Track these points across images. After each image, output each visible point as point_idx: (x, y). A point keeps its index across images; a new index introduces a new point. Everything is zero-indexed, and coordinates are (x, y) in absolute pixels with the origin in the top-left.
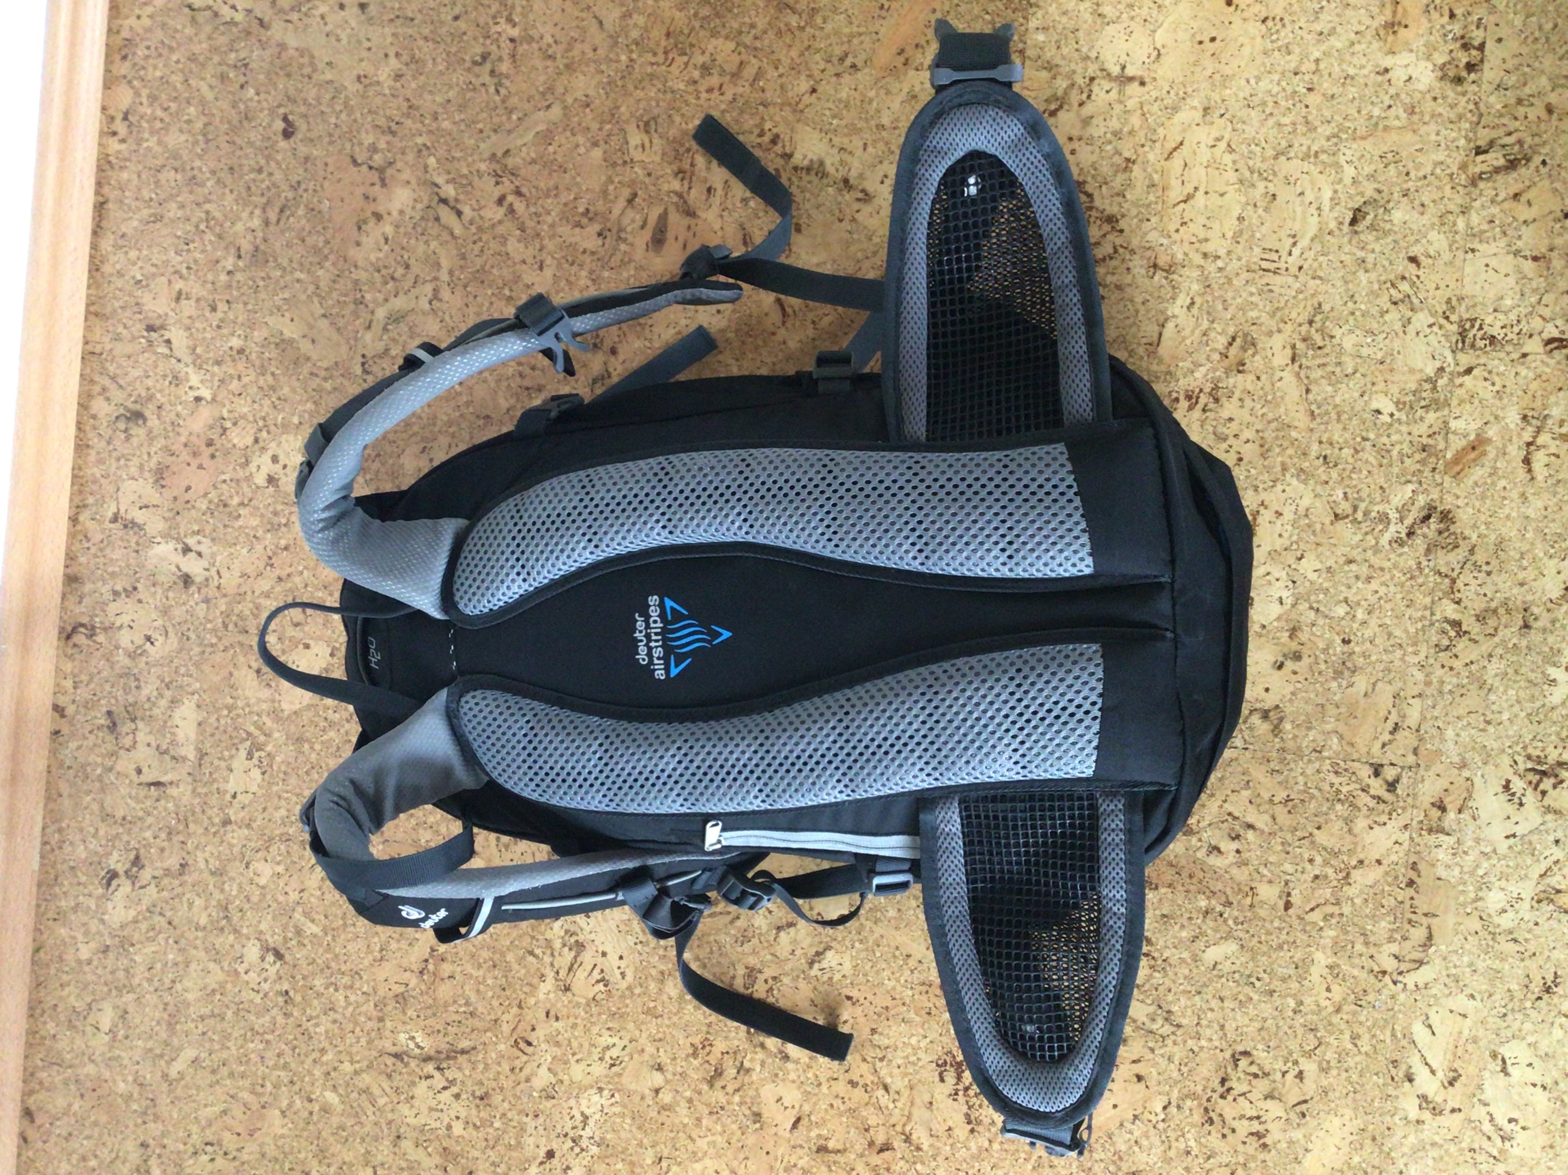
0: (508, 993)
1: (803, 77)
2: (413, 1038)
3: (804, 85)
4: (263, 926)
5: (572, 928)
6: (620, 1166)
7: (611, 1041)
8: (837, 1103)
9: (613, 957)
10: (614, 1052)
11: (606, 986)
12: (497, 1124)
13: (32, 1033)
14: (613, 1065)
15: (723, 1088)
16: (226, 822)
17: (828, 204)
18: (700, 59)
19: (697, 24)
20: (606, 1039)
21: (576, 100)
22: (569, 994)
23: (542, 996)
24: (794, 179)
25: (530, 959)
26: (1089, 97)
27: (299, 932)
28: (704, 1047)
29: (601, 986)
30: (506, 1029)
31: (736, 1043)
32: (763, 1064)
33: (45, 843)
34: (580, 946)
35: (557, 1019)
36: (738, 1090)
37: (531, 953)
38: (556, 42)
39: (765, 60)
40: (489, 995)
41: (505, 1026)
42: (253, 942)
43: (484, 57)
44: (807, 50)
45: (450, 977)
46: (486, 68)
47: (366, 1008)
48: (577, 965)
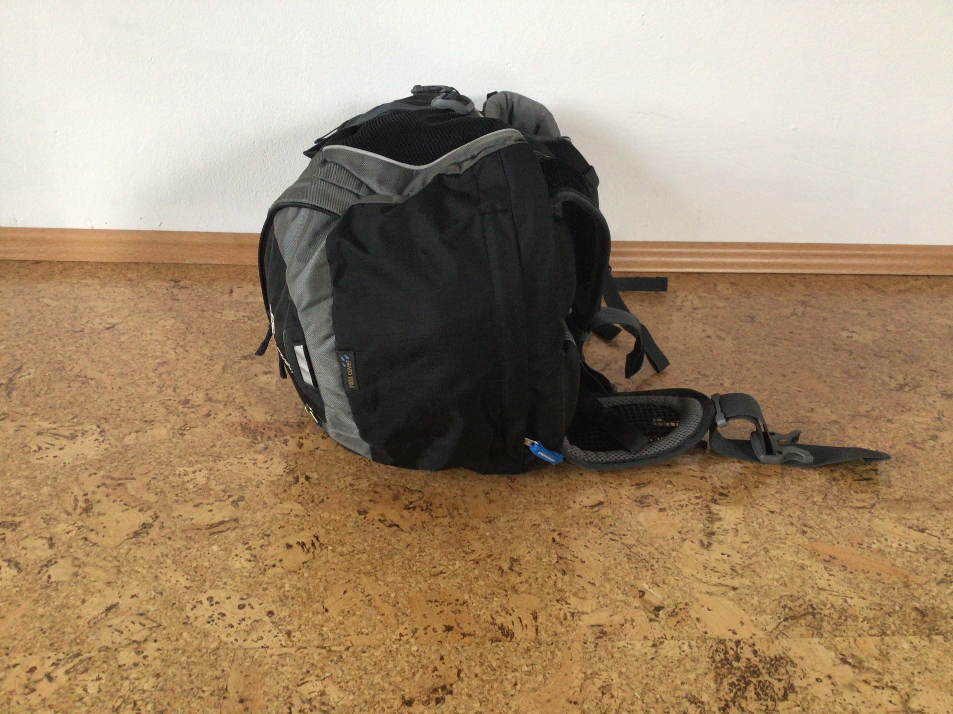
0: (48, 409)
1: (779, 506)
2: (29, 374)
3: (773, 507)
4: (131, 323)
5: (88, 434)
9: (58, 453)
11: (35, 451)
16: (203, 311)
17: (689, 525)
22: (34, 435)
23: (38, 423)
24: (699, 506)
25: (71, 417)
26: (876, 687)
27: (123, 334)
29: (35, 448)
33: (201, 265)
34: (73, 437)
35: (16, 431)
37: (76, 417)
39: (779, 487)
40: (49, 402)
41: (21, 409)
42: (121, 320)
43: (704, 375)
44: (801, 507)
45: (69, 387)
46: (699, 376)
47: (60, 357)
48: (57, 437)
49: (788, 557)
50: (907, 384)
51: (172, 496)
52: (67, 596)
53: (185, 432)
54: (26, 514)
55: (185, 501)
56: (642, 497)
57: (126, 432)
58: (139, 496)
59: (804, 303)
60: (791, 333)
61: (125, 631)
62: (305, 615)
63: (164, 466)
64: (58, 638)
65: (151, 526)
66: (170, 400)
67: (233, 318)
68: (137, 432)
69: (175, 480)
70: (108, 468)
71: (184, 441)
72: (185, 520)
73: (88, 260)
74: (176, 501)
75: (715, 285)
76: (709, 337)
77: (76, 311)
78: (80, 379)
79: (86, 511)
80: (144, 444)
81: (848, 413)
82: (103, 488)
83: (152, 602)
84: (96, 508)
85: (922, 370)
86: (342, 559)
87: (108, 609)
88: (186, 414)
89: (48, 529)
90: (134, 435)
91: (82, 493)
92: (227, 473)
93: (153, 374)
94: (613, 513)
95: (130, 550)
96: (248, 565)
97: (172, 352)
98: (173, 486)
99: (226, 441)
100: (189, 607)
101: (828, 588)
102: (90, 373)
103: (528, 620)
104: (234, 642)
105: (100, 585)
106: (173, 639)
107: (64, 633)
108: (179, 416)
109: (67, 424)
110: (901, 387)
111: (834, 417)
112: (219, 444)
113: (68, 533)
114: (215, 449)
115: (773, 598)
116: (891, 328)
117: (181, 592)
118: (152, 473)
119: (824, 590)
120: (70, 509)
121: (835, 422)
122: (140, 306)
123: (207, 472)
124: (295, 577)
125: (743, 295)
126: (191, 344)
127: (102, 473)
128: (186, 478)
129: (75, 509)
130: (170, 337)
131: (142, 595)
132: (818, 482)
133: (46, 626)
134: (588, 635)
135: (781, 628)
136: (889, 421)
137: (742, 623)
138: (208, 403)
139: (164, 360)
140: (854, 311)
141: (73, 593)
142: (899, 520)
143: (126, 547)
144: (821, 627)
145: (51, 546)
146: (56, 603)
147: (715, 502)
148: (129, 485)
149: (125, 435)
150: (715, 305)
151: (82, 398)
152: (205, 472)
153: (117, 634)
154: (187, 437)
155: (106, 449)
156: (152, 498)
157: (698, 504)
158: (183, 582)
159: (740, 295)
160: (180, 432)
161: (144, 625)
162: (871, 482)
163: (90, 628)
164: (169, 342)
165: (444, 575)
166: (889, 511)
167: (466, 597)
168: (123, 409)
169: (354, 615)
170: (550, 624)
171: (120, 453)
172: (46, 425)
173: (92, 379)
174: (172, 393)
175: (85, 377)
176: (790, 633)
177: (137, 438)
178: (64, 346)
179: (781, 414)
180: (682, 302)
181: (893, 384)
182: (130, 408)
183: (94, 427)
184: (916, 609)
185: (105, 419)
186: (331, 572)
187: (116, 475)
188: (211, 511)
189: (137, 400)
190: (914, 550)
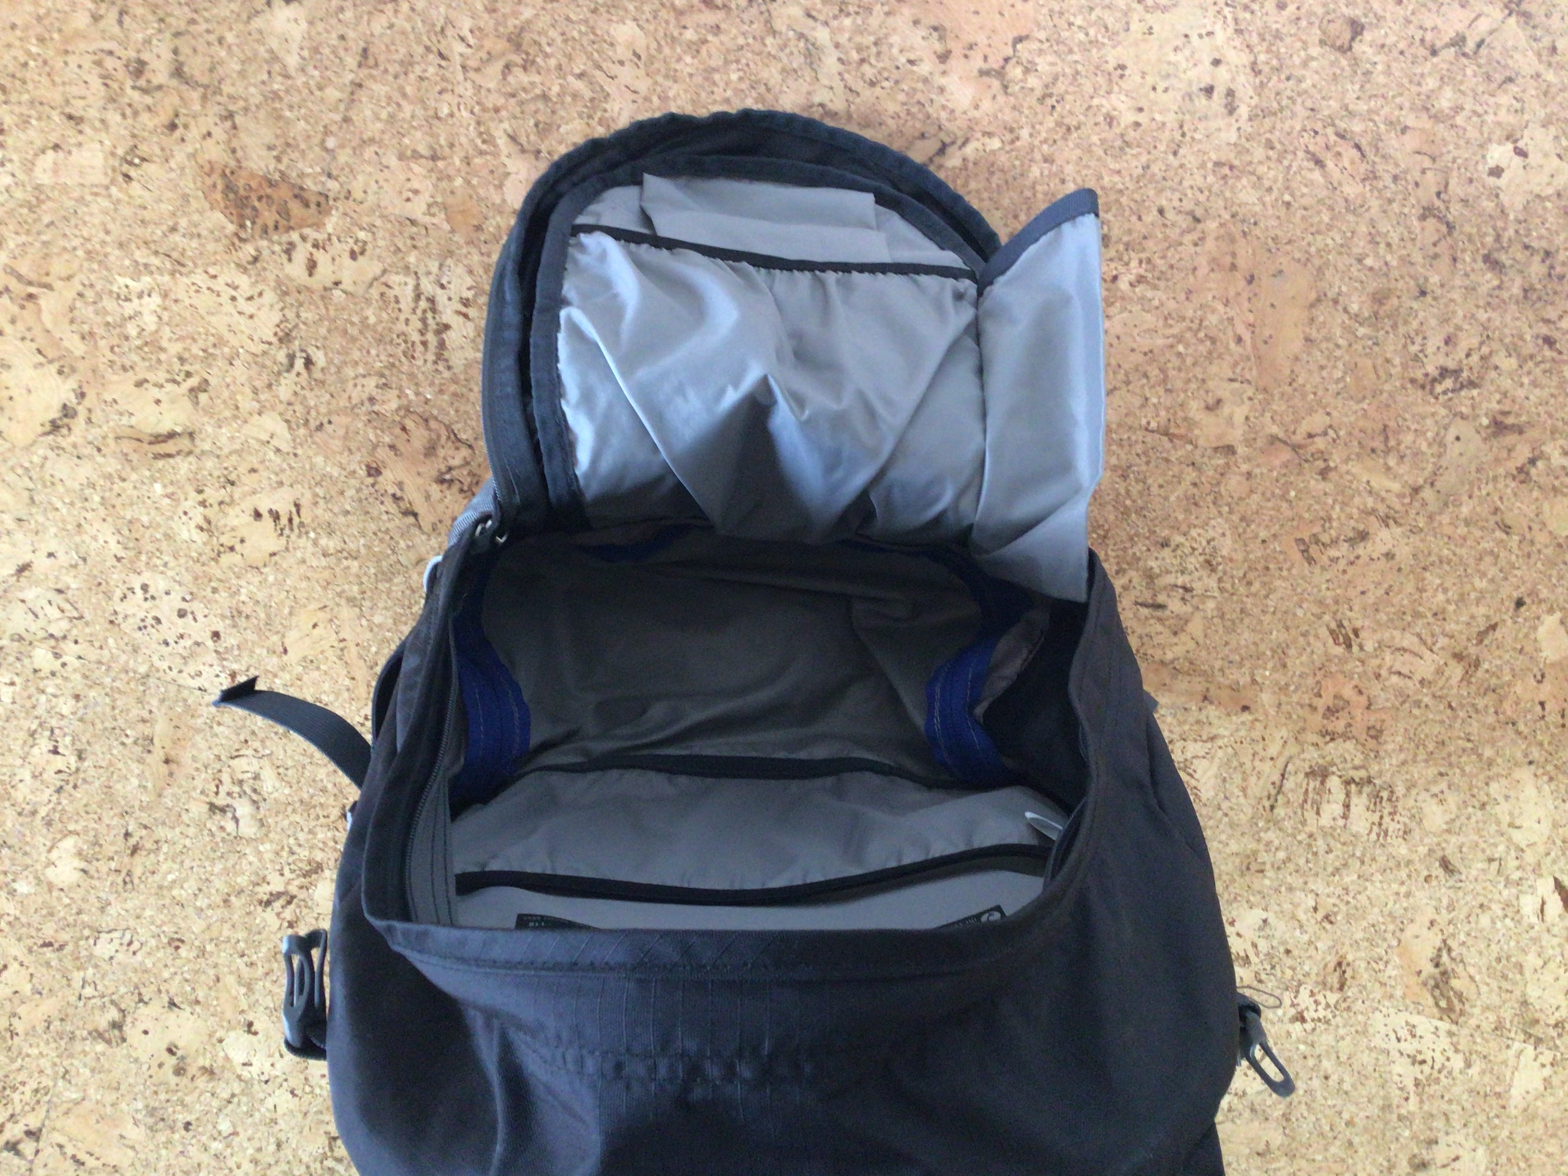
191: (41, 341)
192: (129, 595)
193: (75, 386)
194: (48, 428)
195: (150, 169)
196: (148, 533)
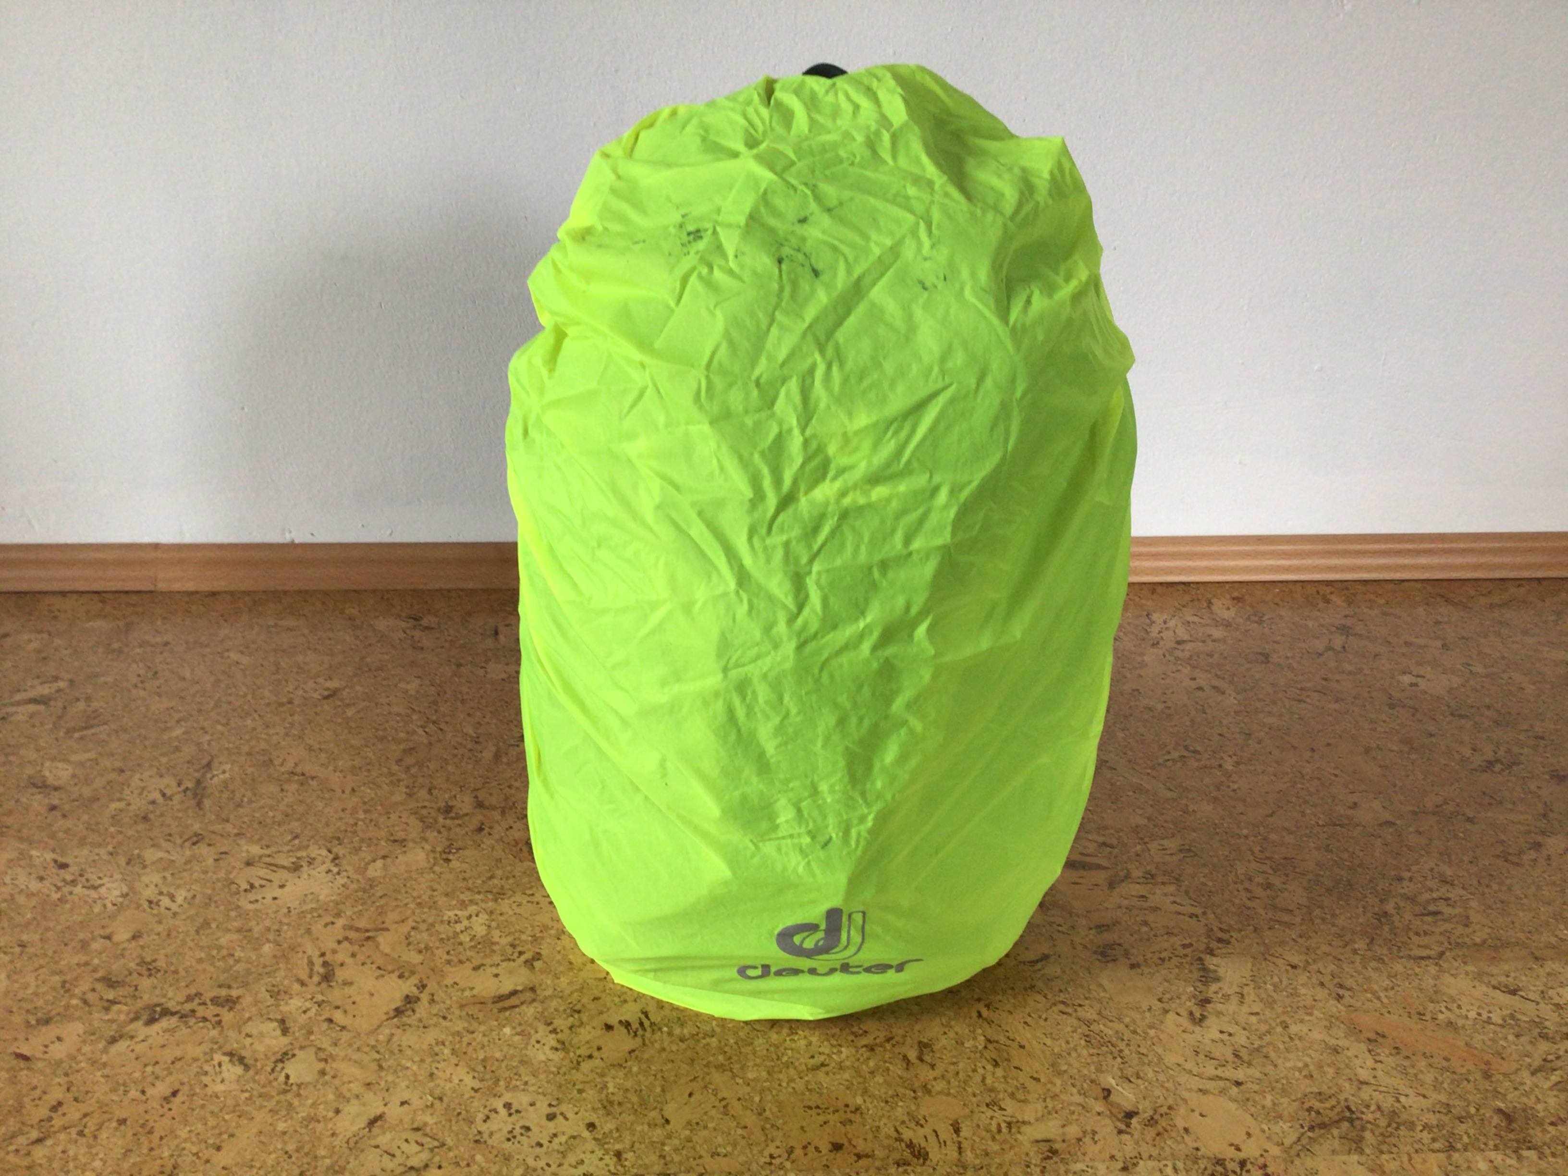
0: (256, 826)
1: (1303, 957)
2: (224, 772)
3: (1295, 960)
4: (358, 688)
5: (316, 863)
6: (29, 916)
7: (180, 900)
8: (37, 1093)
9: (278, 893)
10: (165, 901)
11: (246, 891)
12: (112, 829)
13: (285, 593)
14: (150, 902)
15: (93, 990)
16: (459, 665)
17: (1174, 988)
18: (1277, 881)
19: (1310, 876)
20: (181, 896)
21: (1187, 805)
22: (242, 866)
23: (245, 848)
24: (1188, 959)
25: (289, 837)
27: (349, 706)
28: (149, 970)
29: (245, 887)
30: (218, 827)
31: (146, 997)
32: (112, 1021)
33: (449, 591)
34: (296, 868)
35: (216, 860)
36: (85, 1002)
37: (297, 837)
38: (1234, 790)
39: (1304, 928)
40: (257, 815)
41: (219, 827)
42: (344, 684)
43: (1195, 751)
44: (1335, 957)
45: (282, 790)
46: (1185, 753)
47: (263, 745)
48: (274, 868)
49: (1317, 1035)
50: (1498, 761)
51: (440, 953)
52: (313, 1104)
53: (451, 857)
54: (245, 985)
55: (461, 962)
56: (1105, 946)
57: (369, 858)
58: (396, 956)
59: (1344, 630)
60: (1326, 679)
61: (398, 1153)
62: (639, 1128)
63: (426, 910)
64: (308, 1164)
65: (419, 999)
66: (425, 807)
67: (504, 676)
68: (384, 857)
69: (443, 930)
70: (349, 913)
71: (451, 871)
72: (463, 990)
73: (287, 588)
74: (449, 962)
75: (1210, 603)
76: (1200, 689)
77: (277, 671)
78: (296, 778)
79: (327, 978)
80: (395, 876)
81: (1411, 808)
82: (346, 944)
83: (430, 1111)
84: (341, 974)
85: (1521, 737)
86: (683, 1046)
87: (372, 1123)
88: (450, 829)
89: (278, 1006)
90: (379, 863)
91: (317, 953)
92: (513, 919)
93: (397, 768)
94: (1064, 972)
95: (392, 1035)
96: (557, 1056)
97: (420, 731)
98: (442, 939)
99: (509, 868)
100: (480, 1117)
101: (1372, 1081)
102: (310, 768)
103: (946, 1133)
104: (546, 1168)
105: (356, 1088)
106: (463, 1164)
107: (316, 1157)
108: (439, 832)
109: (286, 848)
110: (1489, 765)
111: (1387, 816)
112: (499, 873)
113: (305, 1012)
114: (495, 881)
115: (1293, 1098)
116: (1479, 668)
117: (466, 1096)
118: (410, 920)
119: (1367, 1083)
120: (304, 976)
121: (1390, 823)
122: (369, 660)
123: (486, 917)
124: (621, 1074)
125: (1253, 618)
126: (447, 719)
127: (341, 922)
128: (459, 927)
129: (311, 977)
130: (416, 708)
131: (416, 1103)
132: (1361, 920)
133: (291, 1147)
134: (1032, 1154)
135: (1304, 1141)
136: (1470, 820)
137: (1249, 1135)
138: (477, 810)
139: (411, 745)
140: (1421, 641)
141: (322, 1099)
142: (1479, 976)
143: (387, 1031)
144: (1362, 1139)
145: (285, 1031)
146: (302, 1114)
147: (1211, 953)
148: (380, 939)
149: (368, 864)
150: (1210, 636)
151: (301, 809)
152: (483, 917)
153: (386, 1157)
154: (455, 864)
155: (343, 886)
156: (415, 958)
157: (1186, 955)
158: (469, 1082)
159: (1248, 619)
160: (444, 856)
161: (422, 1145)
162: (1439, 917)
163: (351, 1149)
164: (415, 717)
165: (827, 1069)
166: (1465, 963)
167: (859, 1100)
168: (360, 823)
169: (705, 1127)
170: (977, 1140)
171: (365, 891)
172: (256, 850)
173: (313, 778)
174: (428, 797)
175: (303, 774)
176: (1315, 1148)
177: (385, 868)
178: (267, 727)
179: (1308, 811)
180: (1160, 632)
181: (1477, 761)
182: (371, 820)
183: (324, 852)
184: (1500, 1111)
185: (338, 839)
186: (670, 1066)
187: (362, 923)
188: (496, 975)
189: (379, 808)
190: (1500, 1022)
191: (380, 962)
192: (493, 1115)
193: (417, 982)
194: (392, 1014)
195: (466, 852)
196: (503, 1065)
